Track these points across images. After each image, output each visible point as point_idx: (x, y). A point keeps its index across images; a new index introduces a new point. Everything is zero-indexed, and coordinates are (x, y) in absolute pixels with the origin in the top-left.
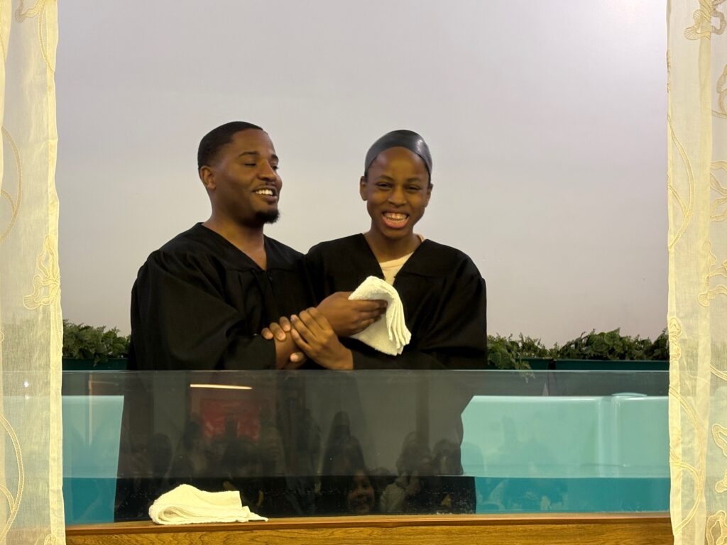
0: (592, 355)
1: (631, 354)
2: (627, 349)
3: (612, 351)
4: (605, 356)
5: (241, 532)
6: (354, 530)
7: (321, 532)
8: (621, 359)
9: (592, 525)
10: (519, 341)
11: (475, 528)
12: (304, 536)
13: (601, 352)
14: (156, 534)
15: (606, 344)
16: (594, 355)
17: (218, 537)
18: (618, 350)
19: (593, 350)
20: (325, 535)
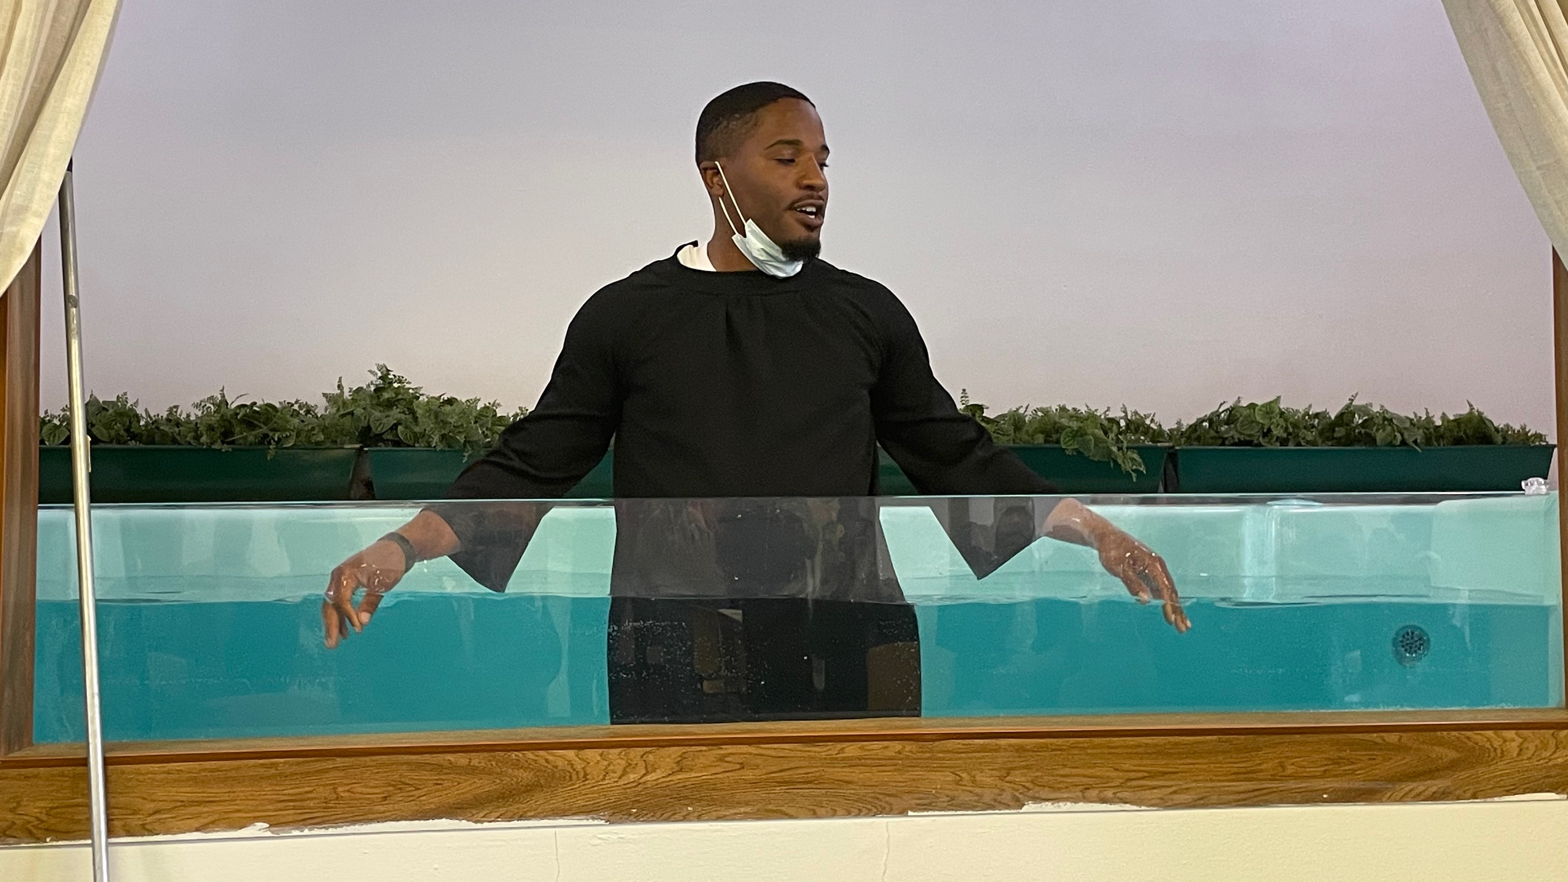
0: (1237, 440)
1: (1297, 436)
2: (1291, 430)
3: (1267, 433)
4: (1255, 442)
5: (704, 748)
6: (876, 745)
7: (825, 749)
8: (1281, 445)
9: (1243, 737)
10: (1121, 418)
11: (1059, 741)
12: (799, 754)
13: (1249, 436)
14: (576, 751)
15: (1259, 423)
16: (1239, 439)
17: (669, 756)
18: (1277, 432)
19: (1237, 431)
20: (830, 752)
